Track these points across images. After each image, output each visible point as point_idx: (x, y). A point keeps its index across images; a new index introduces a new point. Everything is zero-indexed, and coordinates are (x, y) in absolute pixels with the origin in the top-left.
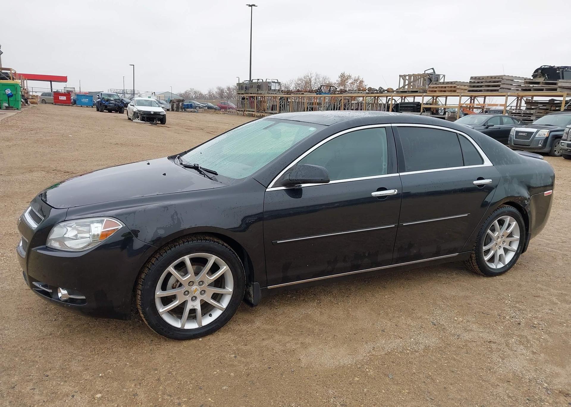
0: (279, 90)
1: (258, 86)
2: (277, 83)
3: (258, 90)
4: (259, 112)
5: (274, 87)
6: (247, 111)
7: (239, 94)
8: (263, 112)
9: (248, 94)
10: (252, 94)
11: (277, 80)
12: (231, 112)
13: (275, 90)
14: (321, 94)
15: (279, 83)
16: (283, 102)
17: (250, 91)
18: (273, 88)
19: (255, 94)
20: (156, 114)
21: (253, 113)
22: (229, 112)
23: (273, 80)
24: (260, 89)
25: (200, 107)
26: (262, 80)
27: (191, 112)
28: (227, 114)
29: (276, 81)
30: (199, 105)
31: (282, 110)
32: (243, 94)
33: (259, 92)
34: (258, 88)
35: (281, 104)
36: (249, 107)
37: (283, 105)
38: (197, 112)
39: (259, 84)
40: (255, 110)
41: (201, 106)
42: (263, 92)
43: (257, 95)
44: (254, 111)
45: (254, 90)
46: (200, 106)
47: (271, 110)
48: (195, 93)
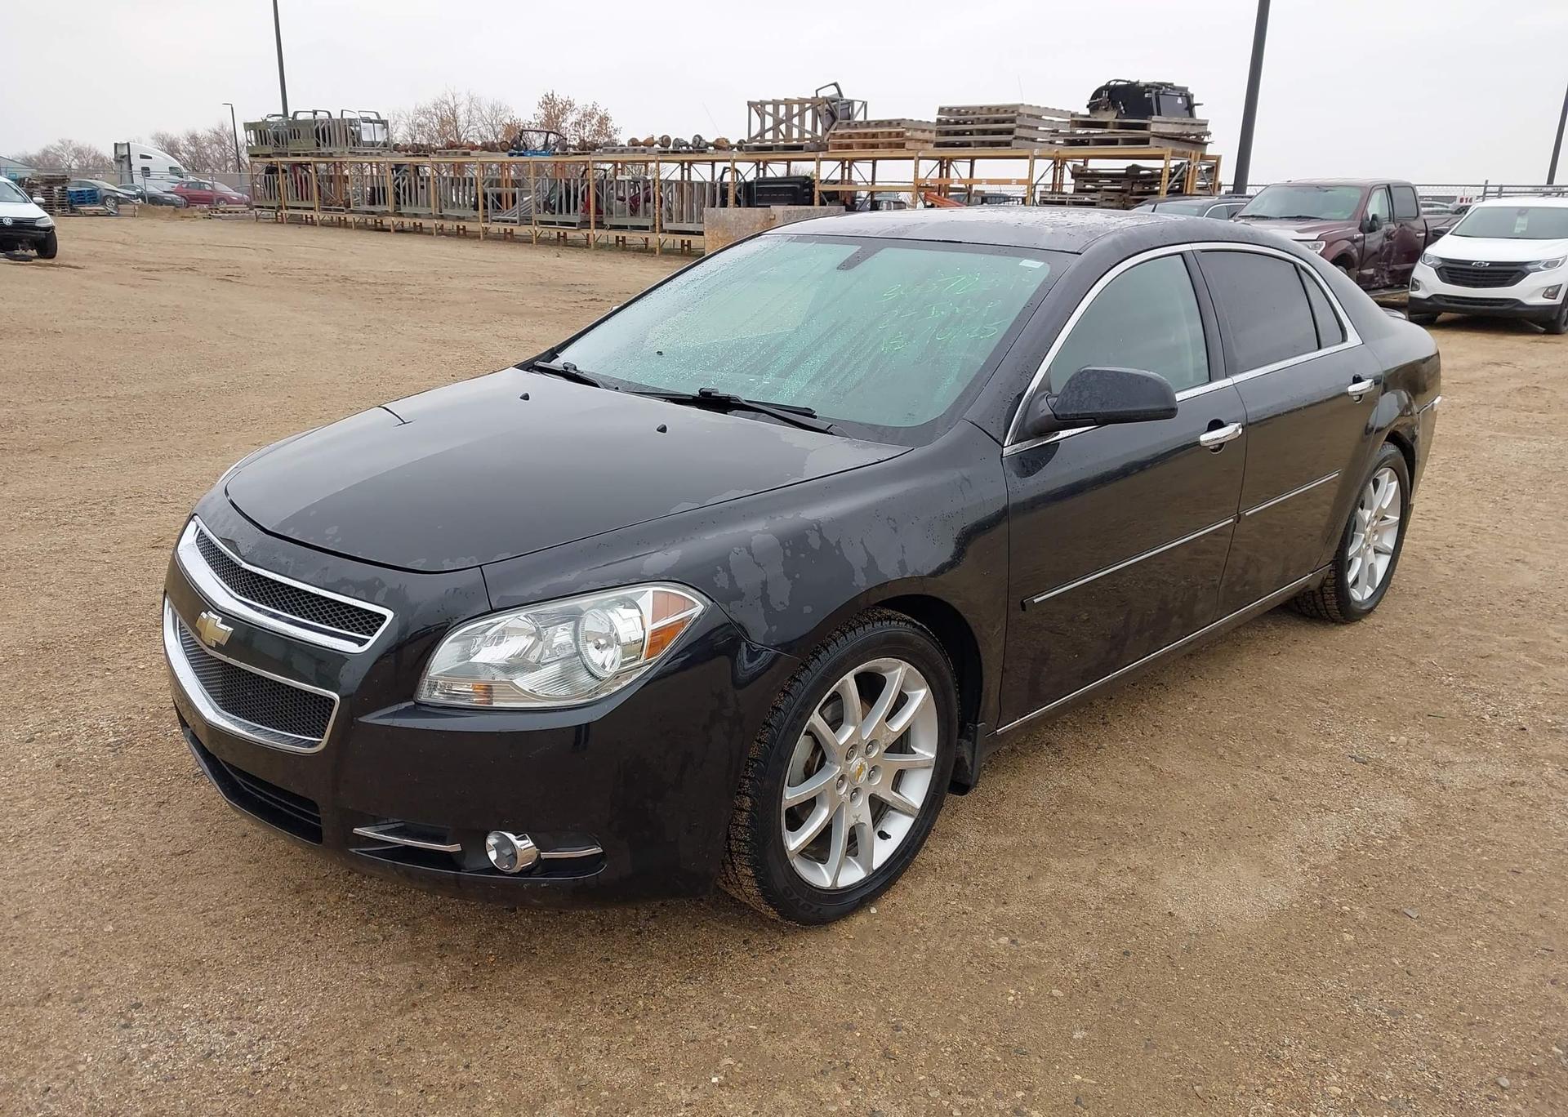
0: (385, 145)
1: (317, 131)
2: (377, 122)
3: (318, 145)
4: (330, 210)
5: (370, 135)
6: (287, 208)
7: (257, 156)
8: (343, 211)
9: (286, 155)
10: (299, 155)
11: (377, 114)
12: (230, 212)
13: (373, 144)
14: (522, 155)
15: (385, 124)
16: (404, 179)
17: (291, 148)
18: (365, 138)
19: (312, 154)
20: (23, 227)
21: (309, 213)
22: (224, 212)
23: (364, 115)
24: (325, 141)
25: (118, 197)
26: (327, 115)
27: (96, 215)
28: (220, 217)
29: (374, 117)
30: (113, 191)
31: (405, 203)
32: (268, 156)
33: (323, 150)
34: (318, 138)
35: (398, 186)
36: (295, 196)
37: (404, 188)
38: (117, 215)
39: (319, 124)
40: (315, 204)
41: (122, 196)
42: (338, 150)
43: (315, 159)
44: (312, 209)
45: (307, 144)
46: (119, 195)
47: (370, 204)
48: (79, 153)
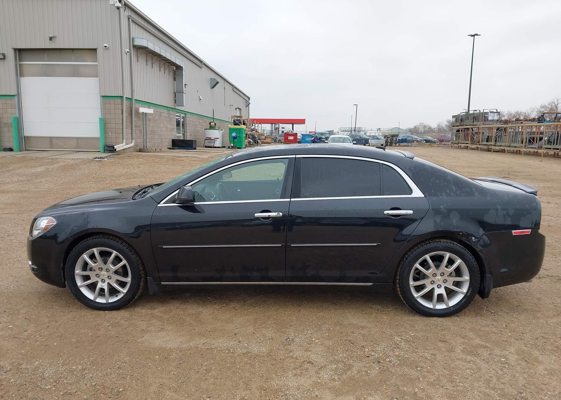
0: (498, 120)
1: (474, 117)
2: (496, 113)
3: (473, 122)
4: (473, 144)
5: (492, 117)
6: (461, 143)
7: (454, 126)
8: (477, 144)
9: (463, 125)
10: (467, 125)
11: (497, 110)
12: (446, 145)
13: (493, 120)
14: (543, 122)
15: (498, 113)
16: (499, 133)
17: (465, 123)
18: (490, 118)
19: (470, 125)
21: (467, 145)
22: (443, 145)
23: (492, 110)
24: (476, 120)
26: (479, 111)
27: (405, 146)
28: (441, 146)
29: (495, 111)
31: (498, 141)
32: (458, 126)
33: (475, 123)
34: (474, 119)
35: (497, 135)
36: (463, 139)
37: (499, 136)
38: (411, 146)
39: (475, 115)
40: (469, 142)
41: (418, 140)
42: (478, 123)
43: (471, 127)
44: (468, 144)
45: (470, 122)
47: (486, 142)
